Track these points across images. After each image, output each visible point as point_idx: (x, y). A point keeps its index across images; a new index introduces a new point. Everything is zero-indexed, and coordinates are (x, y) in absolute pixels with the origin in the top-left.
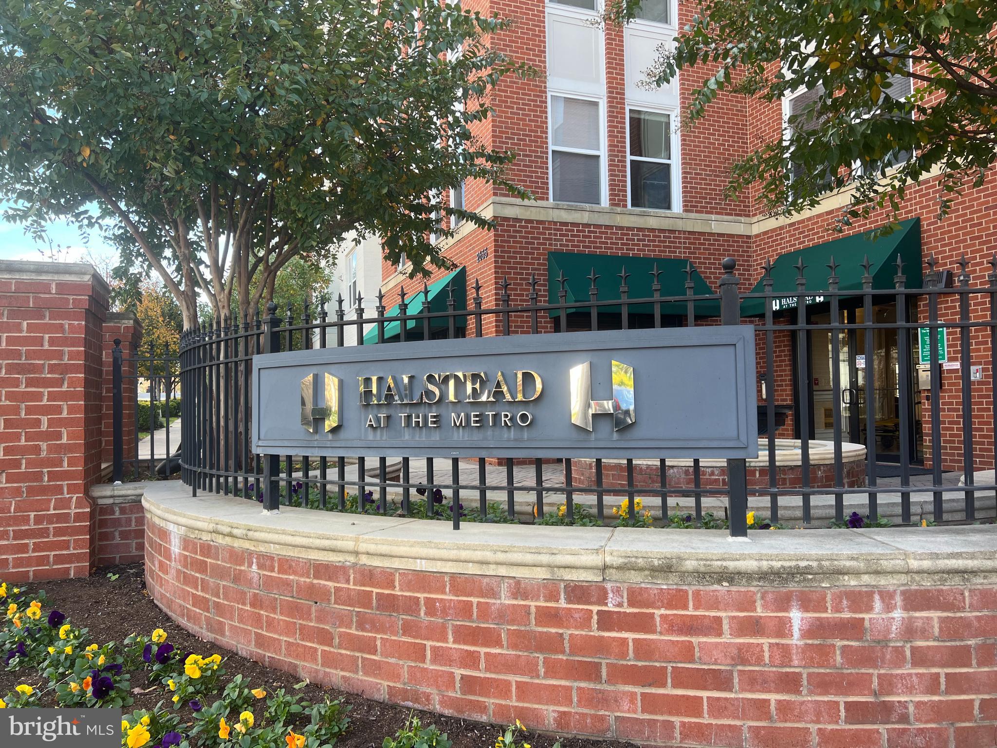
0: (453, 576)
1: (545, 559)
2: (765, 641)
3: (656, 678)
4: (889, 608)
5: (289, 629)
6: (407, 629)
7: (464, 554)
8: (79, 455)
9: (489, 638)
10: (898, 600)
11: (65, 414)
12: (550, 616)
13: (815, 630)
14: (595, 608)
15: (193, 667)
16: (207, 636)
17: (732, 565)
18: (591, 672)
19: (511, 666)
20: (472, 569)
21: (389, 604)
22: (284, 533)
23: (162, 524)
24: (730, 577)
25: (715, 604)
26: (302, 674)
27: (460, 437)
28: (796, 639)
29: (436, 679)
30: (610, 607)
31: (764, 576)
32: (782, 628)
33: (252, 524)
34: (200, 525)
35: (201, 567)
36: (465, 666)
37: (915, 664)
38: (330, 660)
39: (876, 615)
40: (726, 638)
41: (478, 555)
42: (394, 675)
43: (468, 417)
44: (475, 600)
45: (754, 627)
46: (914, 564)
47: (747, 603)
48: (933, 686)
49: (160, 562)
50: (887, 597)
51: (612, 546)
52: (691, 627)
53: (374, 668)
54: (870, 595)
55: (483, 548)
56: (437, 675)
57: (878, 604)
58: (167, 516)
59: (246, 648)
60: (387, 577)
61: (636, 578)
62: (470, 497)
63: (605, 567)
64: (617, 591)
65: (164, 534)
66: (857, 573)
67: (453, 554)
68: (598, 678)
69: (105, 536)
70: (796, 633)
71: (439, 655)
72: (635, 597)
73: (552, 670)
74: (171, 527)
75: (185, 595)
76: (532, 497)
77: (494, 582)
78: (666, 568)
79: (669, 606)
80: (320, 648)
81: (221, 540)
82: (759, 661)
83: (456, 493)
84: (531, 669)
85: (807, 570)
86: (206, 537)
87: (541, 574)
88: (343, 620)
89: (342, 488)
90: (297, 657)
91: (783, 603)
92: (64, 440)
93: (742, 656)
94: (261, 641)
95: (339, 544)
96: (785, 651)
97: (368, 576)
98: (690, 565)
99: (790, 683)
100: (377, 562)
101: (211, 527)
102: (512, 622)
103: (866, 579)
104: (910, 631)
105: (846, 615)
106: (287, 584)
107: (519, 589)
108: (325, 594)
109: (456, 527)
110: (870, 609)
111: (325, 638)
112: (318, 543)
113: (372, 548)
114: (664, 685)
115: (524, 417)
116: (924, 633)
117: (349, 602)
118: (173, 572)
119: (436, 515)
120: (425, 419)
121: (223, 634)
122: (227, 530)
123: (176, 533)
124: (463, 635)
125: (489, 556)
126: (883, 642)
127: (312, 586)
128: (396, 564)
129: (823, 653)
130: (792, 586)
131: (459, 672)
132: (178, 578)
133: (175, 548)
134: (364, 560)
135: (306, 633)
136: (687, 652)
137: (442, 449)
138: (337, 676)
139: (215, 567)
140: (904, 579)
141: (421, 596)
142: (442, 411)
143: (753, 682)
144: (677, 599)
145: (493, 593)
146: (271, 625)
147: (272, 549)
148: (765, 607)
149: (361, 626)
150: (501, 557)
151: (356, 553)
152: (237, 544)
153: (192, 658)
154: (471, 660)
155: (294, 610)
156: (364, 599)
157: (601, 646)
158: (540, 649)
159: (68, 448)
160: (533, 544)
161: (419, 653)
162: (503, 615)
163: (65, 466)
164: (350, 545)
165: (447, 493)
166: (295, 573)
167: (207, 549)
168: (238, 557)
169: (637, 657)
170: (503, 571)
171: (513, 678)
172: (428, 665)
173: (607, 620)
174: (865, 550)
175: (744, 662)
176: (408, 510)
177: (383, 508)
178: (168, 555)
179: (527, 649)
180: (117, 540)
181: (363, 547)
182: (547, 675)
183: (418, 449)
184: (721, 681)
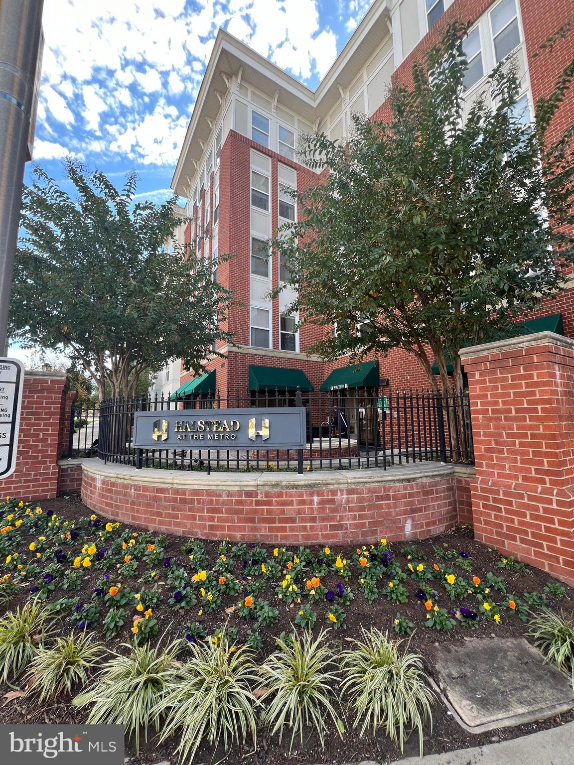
0: (207, 491)
1: (238, 483)
2: (306, 507)
3: (272, 521)
4: (342, 495)
5: (146, 512)
6: (190, 510)
7: (211, 483)
8: (55, 448)
9: (218, 511)
10: (345, 492)
11: (50, 432)
12: (239, 503)
13: (321, 502)
14: (254, 499)
15: (109, 527)
16: (112, 517)
17: (296, 483)
18: (252, 520)
19: (226, 520)
20: (214, 488)
21: (184, 501)
22: (145, 477)
23: (93, 475)
24: (296, 487)
25: (291, 496)
26: (150, 528)
27: (211, 443)
28: (315, 506)
29: (199, 526)
30: (259, 498)
31: (306, 486)
32: (311, 502)
33: (133, 474)
34: (110, 475)
35: (110, 491)
36: (210, 521)
37: (349, 511)
38: (160, 523)
39: (338, 497)
40: (295, 507)
41: (216, 483)
42: (185, 526)
43: (214, 436)
44: (214, 498)
45: (303, 502)
46: (349, 481)
47: (301, 495)
48: (355, 519)
49: (91, 490)
50: (342, 491)
51: (260, 479)
52: (284, 503)
53: (177, 524)
54: (337, 491)
55: (218, 480)
56: (200, 525)
57: (339, 494)
58: (96, 472)
59: (128, 521)
60: (184, 492)
61: (267, 488)
62: (214, 463)
63: (258, 485)
64: (261, 493)
65: (94, 479)
66: (333, 484)
67: (207, 483)
68: (254, 522)
69: (63, 481)
70: (316, 504)
71: (201, 518)
72: (267, 495)
73: (239, 521)
74: (97, 476)
75: (102, 503)
76: (235, 463)
77: (221, 492)
78: (277, 485)
79: (278, 497)
80: (157, 518)
81: (119, 481)
82: (304, 513)
83: (209, 462)
84: (233, 521)
85: (319, 484)
86: (112, 480)
87: (237, 488)
88: (166, 508)
89: (167, 461)
90: (149, 522)
91: (312, 495)
92: (49, 442)
93: (299, 512)
94: (134, 518)
95: (166, 481)
96: (312, 509)
97: (177, 492)
98: (284, 483)
99: (313, 520)
100: (180, 487)
101: (115, 476)
102: (227, 505)
103: (336, 486)
104: (348, 501)
105: (330, 497)
106: (146, 496)
107: (230, 494)
108: (160, 499)
109: (209, 474)
110: (337, 495)
111: (159, 515)
112: (158, 480)
113: (178, 482)
114: (275, 523)
115: (233, 436)
116: (352, 502)
117: (169, 501)
118: (97, 494)
119: (201, 470)
120: (199, 436)
121: (118, 516)
122: (122, 477)
123: (99, 479)
124: (209, 511)
125: (219, 483)
126: (340, 505)
127: (155, 496)
128: (187, 487)
129: (323, 509)
130: (315, 489)
131: (208, 523)
132: (99, 496)
133: (99, 484)
134: (175, 486)
135: (152, 514)
136: (283, 512)
137: (205, 447)
138: (163, 528)
139: (116, 491)
140: (346, 485)
141: (196, 498)
142: (205, 434)
143: (303, 520)
144: (280, 495)
145: (221, 496)
146: (138, 511)
147: (140, 483)
148: (306, 496)
149: (173, 510)
150: (223, 483)
151: (173, 484)
152: (126, 482)
153: (109, 524)
154: (212, 519)
155: (148, 505)
156: (175, 500)
157: (256, 511)
158: (236, 514)
159: (50, 445)
160: (234, 479)
161: (194, 518)
162: (223, 503)
163: (49, 453)
164: (170, 481)
165: (206, 462)
166: (149, 492)
167: (113, 484)
168: (125, 487)
169: (267, 514)
170: (224, 488)
171: (226, 524)
172: (197, 522)
173: (258, 503)
174: (336, 477)
175: (300, 514)
176: (191, 468)
177: (182, 468)
178: (95, 487)
179: (232, 514)
180: (69, 482)
181: (175, 481)
182: (238, 523)
183: (196, 447)
184: (293, 520)
